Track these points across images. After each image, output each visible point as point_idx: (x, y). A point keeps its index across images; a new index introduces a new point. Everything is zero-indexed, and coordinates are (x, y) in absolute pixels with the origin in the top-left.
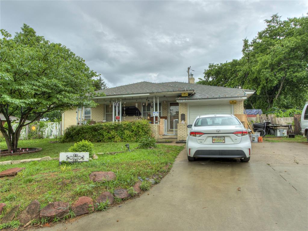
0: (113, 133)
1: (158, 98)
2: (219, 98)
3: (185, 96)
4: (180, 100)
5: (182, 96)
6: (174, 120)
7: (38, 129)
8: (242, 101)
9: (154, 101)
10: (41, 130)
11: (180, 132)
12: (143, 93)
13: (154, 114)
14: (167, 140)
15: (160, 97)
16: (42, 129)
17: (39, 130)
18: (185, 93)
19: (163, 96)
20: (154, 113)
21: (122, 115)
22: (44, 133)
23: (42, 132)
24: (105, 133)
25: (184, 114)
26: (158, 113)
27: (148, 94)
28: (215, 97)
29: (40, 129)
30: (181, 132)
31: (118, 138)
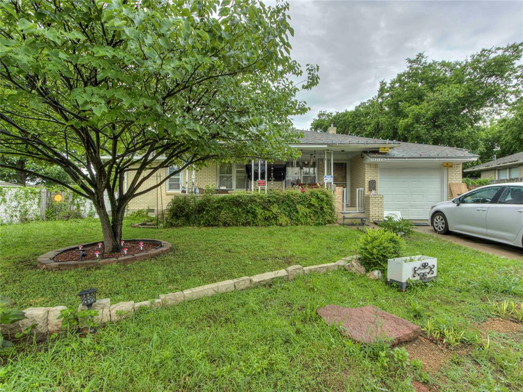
0: (275, 209)
1: (332, 153)
2: (438, 158)
3: (384, 152)
4: (377, 157)
5: (380, 151)
6: (357, 189)
7: (71, 200)
8: (459, 164)
9: (326, 158)
10: (76, 202)
11: (374, 208)
12: (315, 144)
13: (325, 179)
14: (353, 220)
15: (335, 153)
16: (78, 200)
17: (73, 203)
18: (384, 148)
19: (340, 150)
20: (325, 177)
21: (269, 180)
22: (82, 208)
23: (78, 206)
24: (259, 211)
25: (375, 181)
26: (331, 177)
27: (326, 146)
28: (432, 155)
29: (73, 200)
30: (376, 208)
31: (283, 219)
